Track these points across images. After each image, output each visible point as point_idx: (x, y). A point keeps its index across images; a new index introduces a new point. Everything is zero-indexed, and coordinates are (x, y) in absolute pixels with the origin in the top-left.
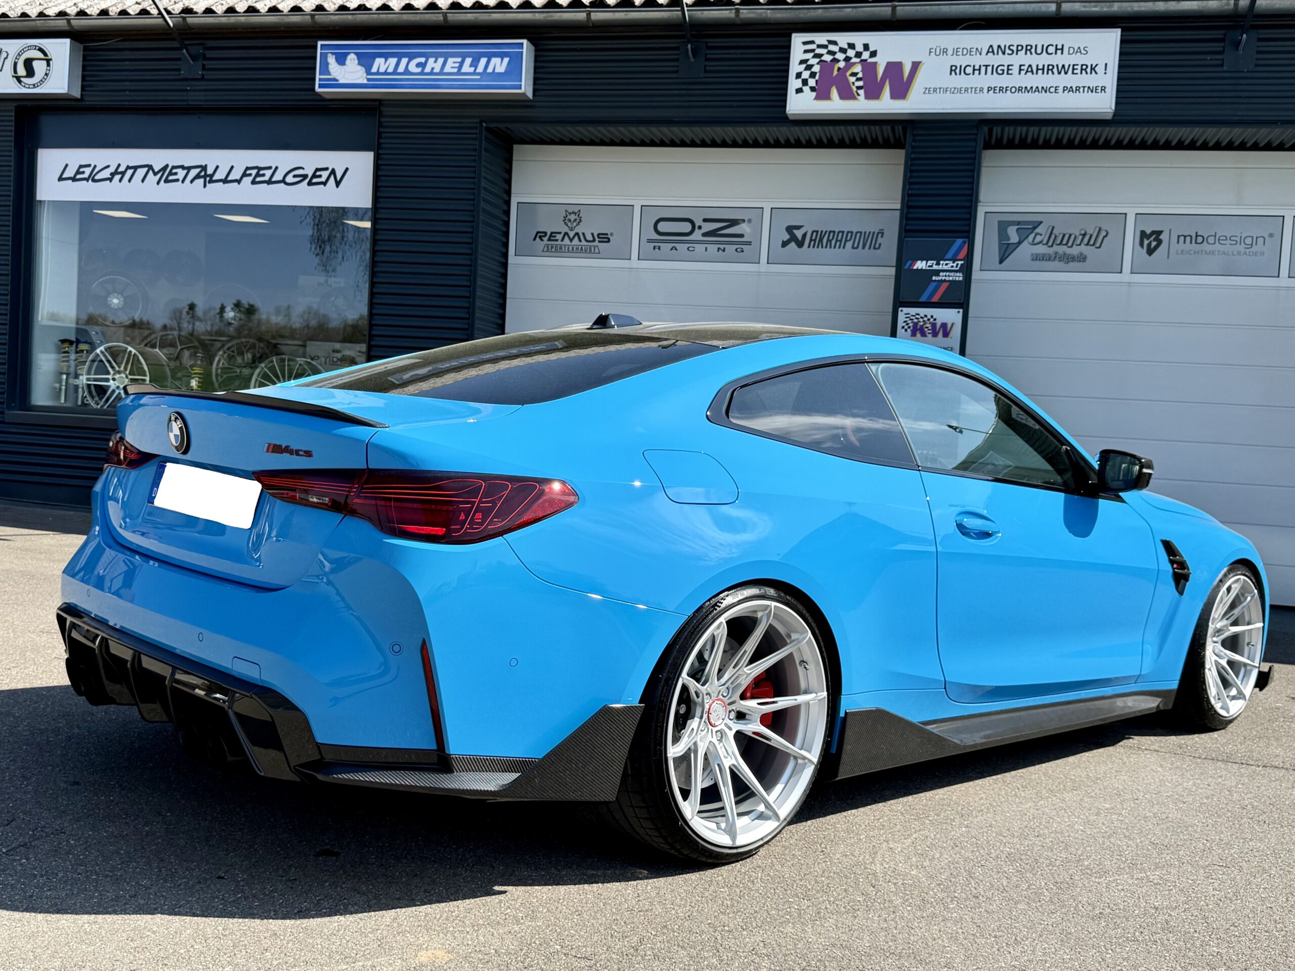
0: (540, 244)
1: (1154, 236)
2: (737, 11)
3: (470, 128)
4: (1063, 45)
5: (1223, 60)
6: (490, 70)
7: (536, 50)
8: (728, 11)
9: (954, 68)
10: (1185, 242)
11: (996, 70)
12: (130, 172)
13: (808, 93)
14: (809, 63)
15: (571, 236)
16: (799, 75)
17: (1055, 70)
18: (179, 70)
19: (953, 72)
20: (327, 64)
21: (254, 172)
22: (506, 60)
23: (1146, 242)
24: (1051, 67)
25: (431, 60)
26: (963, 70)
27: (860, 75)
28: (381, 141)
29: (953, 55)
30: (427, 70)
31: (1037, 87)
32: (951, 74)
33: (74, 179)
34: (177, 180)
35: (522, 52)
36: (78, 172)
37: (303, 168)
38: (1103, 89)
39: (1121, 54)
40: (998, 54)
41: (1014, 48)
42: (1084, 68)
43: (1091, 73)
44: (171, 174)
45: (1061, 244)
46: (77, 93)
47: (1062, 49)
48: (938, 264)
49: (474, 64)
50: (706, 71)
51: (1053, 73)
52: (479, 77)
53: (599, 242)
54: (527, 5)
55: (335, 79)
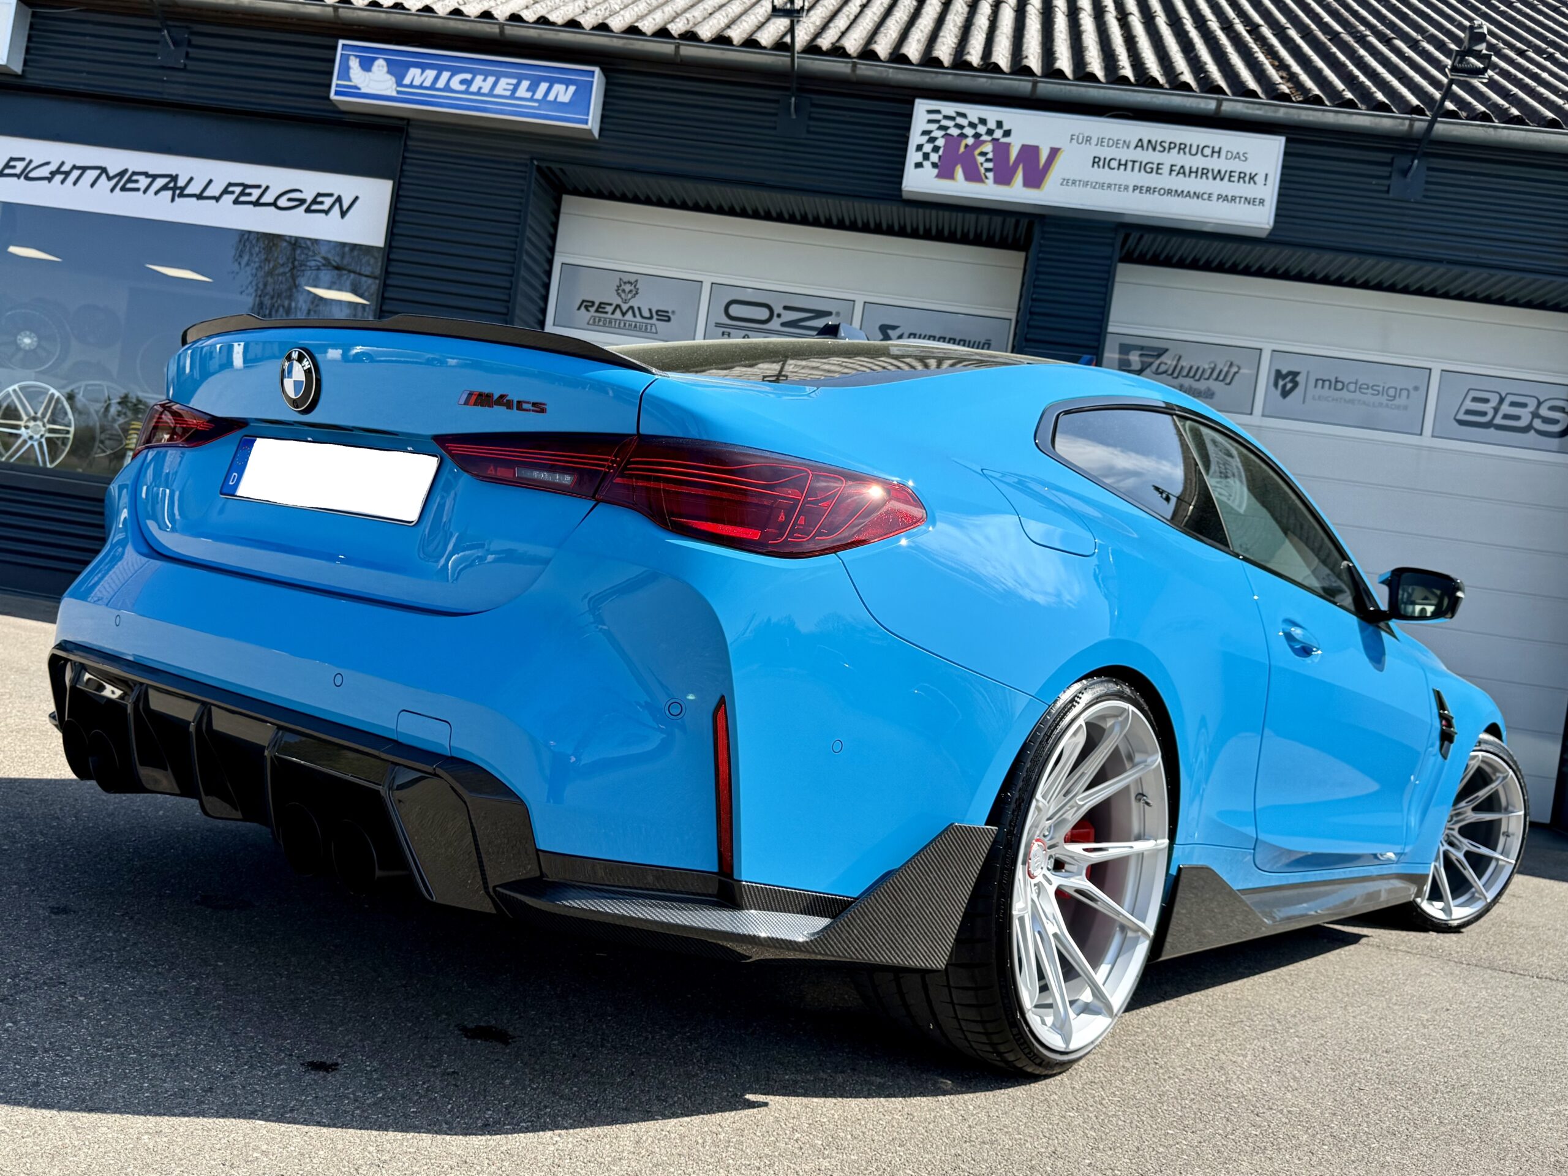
0: (585, 315)
1: (1290, 377)
2: (855, 65)
3: (516, 164)
4: (1220, 149)
5: (1389, 186)
6: (551, 97)
7: (607, 83)
8: (843, 65)
9: (1097, 160)
10: (1323, 387)
11: (1143, 167)
12: (76, 173)
13: (929, 171)
14: (933, 135)
15: (624, 310)
16: (919, 148)
17: (1210, 175)
18: (155, 55)
19: (1096, 165)
20: (348, 68)
21: (238, 190)
22: (572, 88)
23: (1281, 383)
24: (1205, 171)
25: (479, 78)
26: (1107, 163)
27: (990, 156)
28: (405, 167)
29: (1097, 145)
30: (474, 88)
31: (1189, 192)
32: (1093, 166)
34: (138, 190)
35: (592, 82)
37: (301, 191)
38: (1262, 202)
39: (1284, 167)
40: (1147, 149)
41: (1166, 145)
42: (1242, 176)
43: (1249, 182)
44: (129, 180)
45: (1187, 376)
46: (18, 68)
47: (1219, 152)
49: (533, 88)
50: (809, 132)
51: (1207, 178)
52: (536, 104)
53: (658, 320)
54: (603, 27)
55: (356, 87)
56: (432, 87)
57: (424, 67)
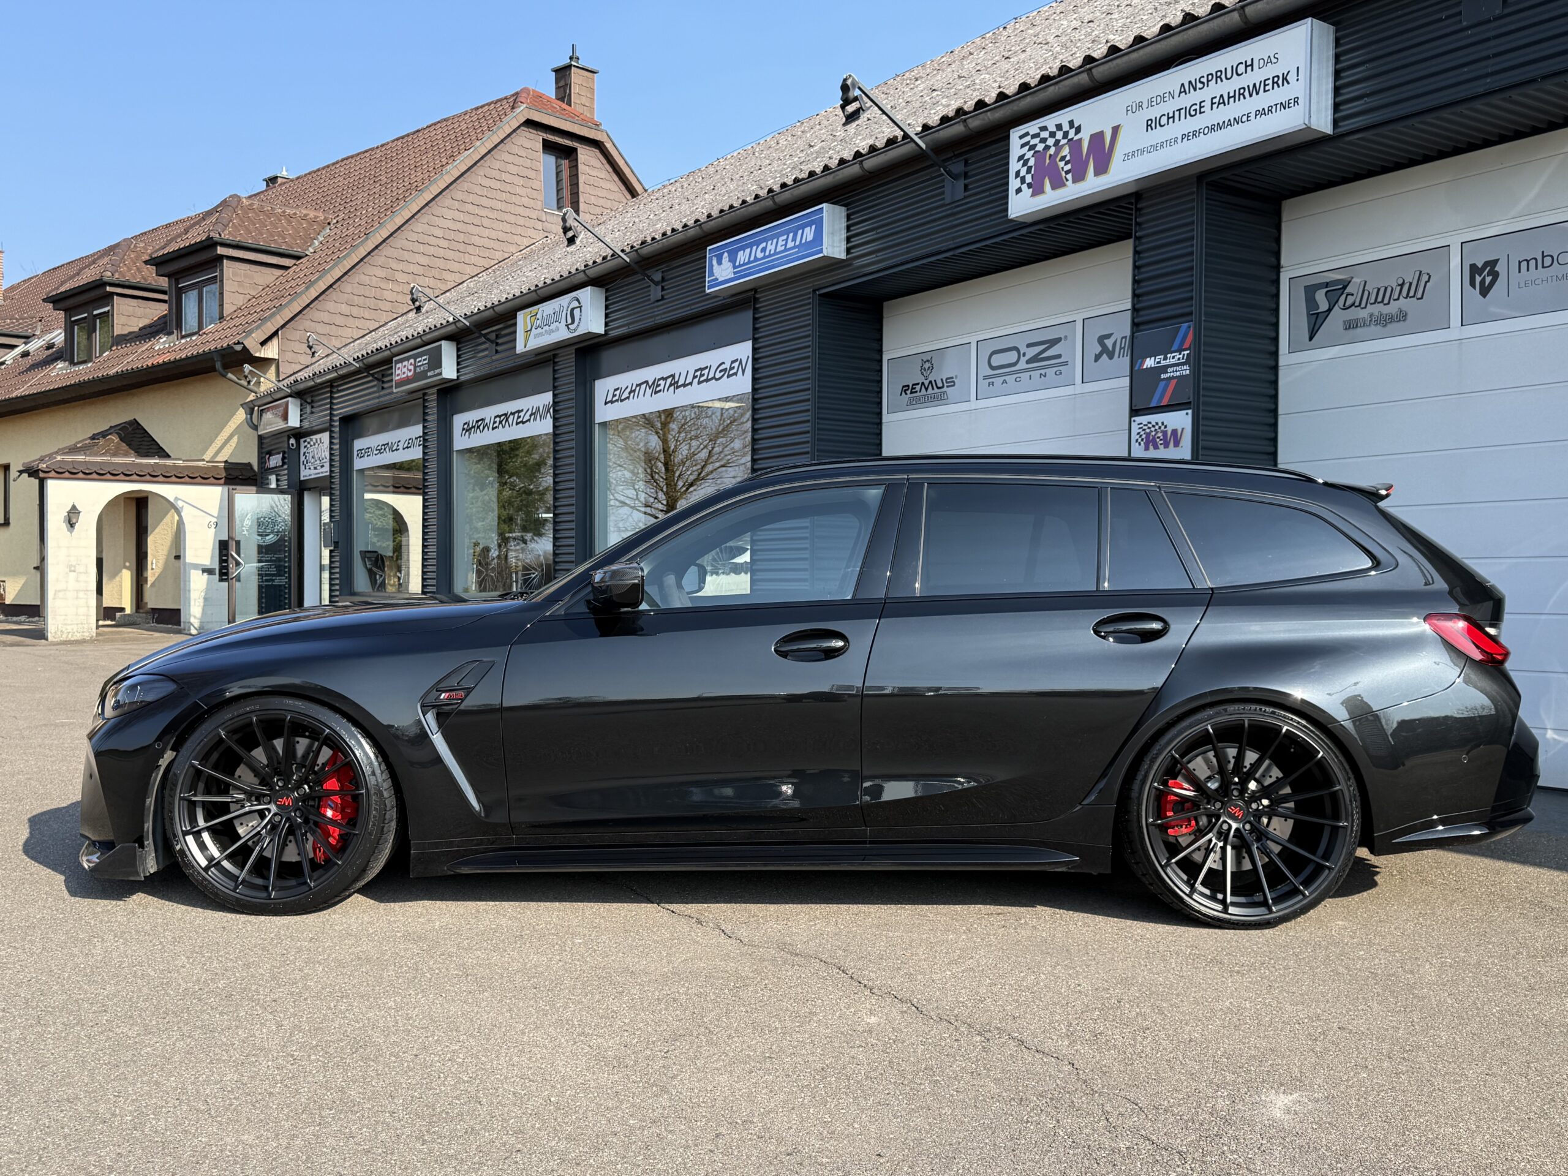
0: (905, 398)
1: (1488, 269)
4: (1252, 60)
6: (803, 241)
9: (1150, 122)
10: (1528, 270)
11: (1189, 112)
12: (638, 389)
13: (1027, 192)
14: (1026, 158)
15: (927, 386)
16: (1018, 174)
17: (1247, 94)
19: (1149, 128)
20: (712, 266)
21: (698, 373)
22: (814, 227)
23: (1478, 279)
24: (1242, 91)
25: (770, 242)
26: (1158, 122)
27: (1068, 158)
28: (757, 326)
29: (1148, 108)
30: (767, 253)
31: (1229, 120)
33: (612, 402)
34: (660, 391)
35: (823, 217)
36: (614, 396)
37: (723, 363)
38: (1296, 101)
40: (1190, 92)
41: (1204, 80)
42: (1275, 81)
43: (1283, 84)
46: (603, 330)
47: (1252, 65)
48: (1165, 359)
49: (794, 240)
50: (965, 191)
51: (1245, 98)
52: (799, 249)
53: (947, 387)
54: (826, 168)
55: (717, 279)
56: (749, 262)
57: (743, 248)
